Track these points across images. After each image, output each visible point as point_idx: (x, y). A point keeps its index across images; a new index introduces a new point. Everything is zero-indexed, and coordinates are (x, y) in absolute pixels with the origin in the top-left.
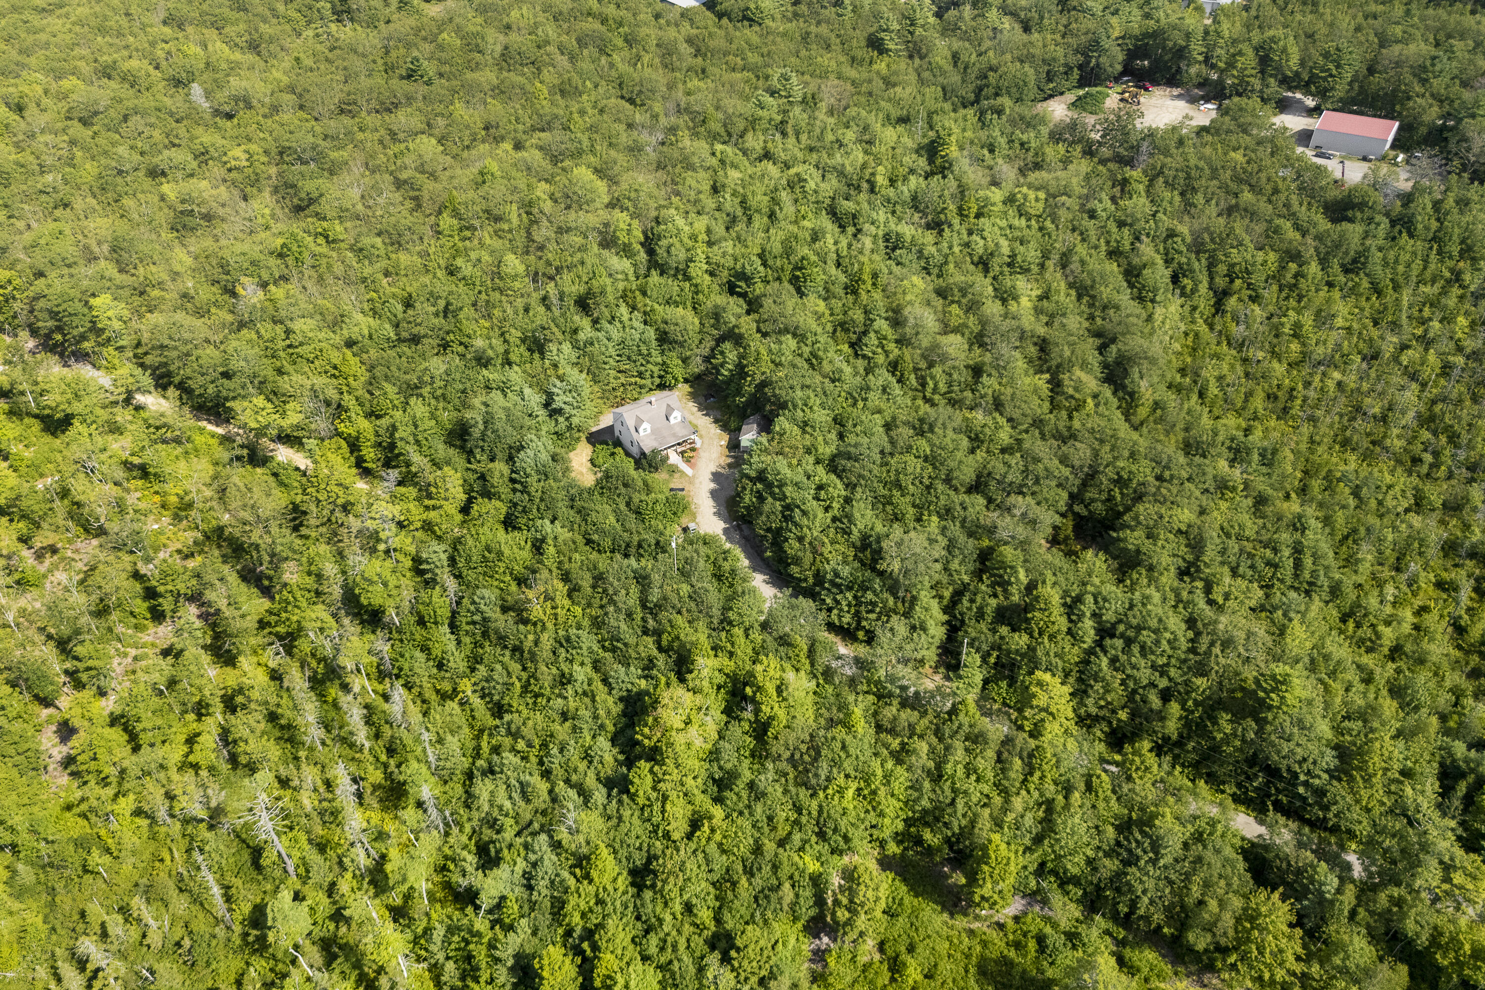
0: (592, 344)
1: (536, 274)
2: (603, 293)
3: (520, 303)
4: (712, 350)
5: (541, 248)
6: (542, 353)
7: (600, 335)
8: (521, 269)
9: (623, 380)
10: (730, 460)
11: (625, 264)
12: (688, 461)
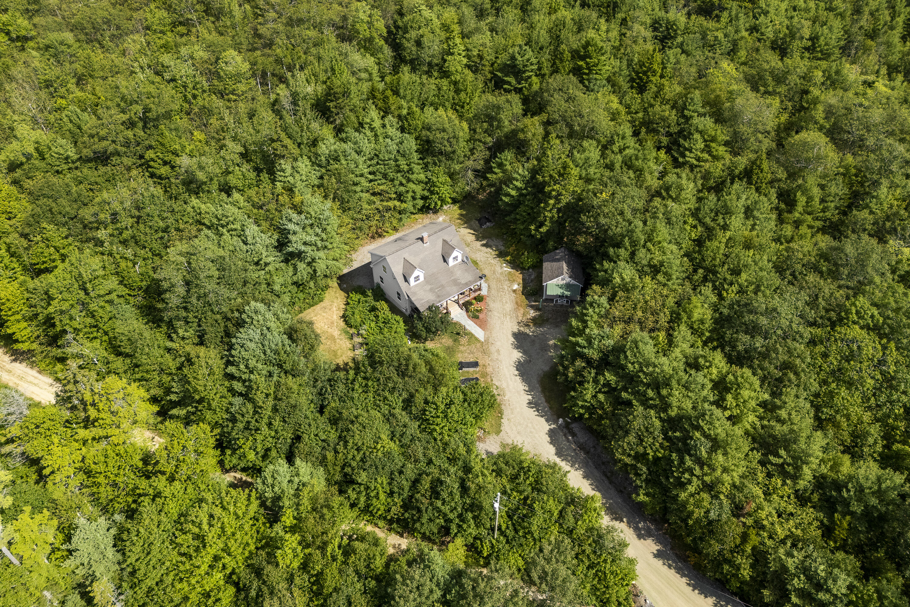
0: (337, 159)
1: (264, 74)
2: (346, 94)
3: (243, 107)
4: (487, 162)
5: (270, 45)
6: (271, 172)
7: (348, 147)
8: (245, 67)
9: (378, 204)
10: (532, 313)
11: (370, 61)
12: (477, 317)
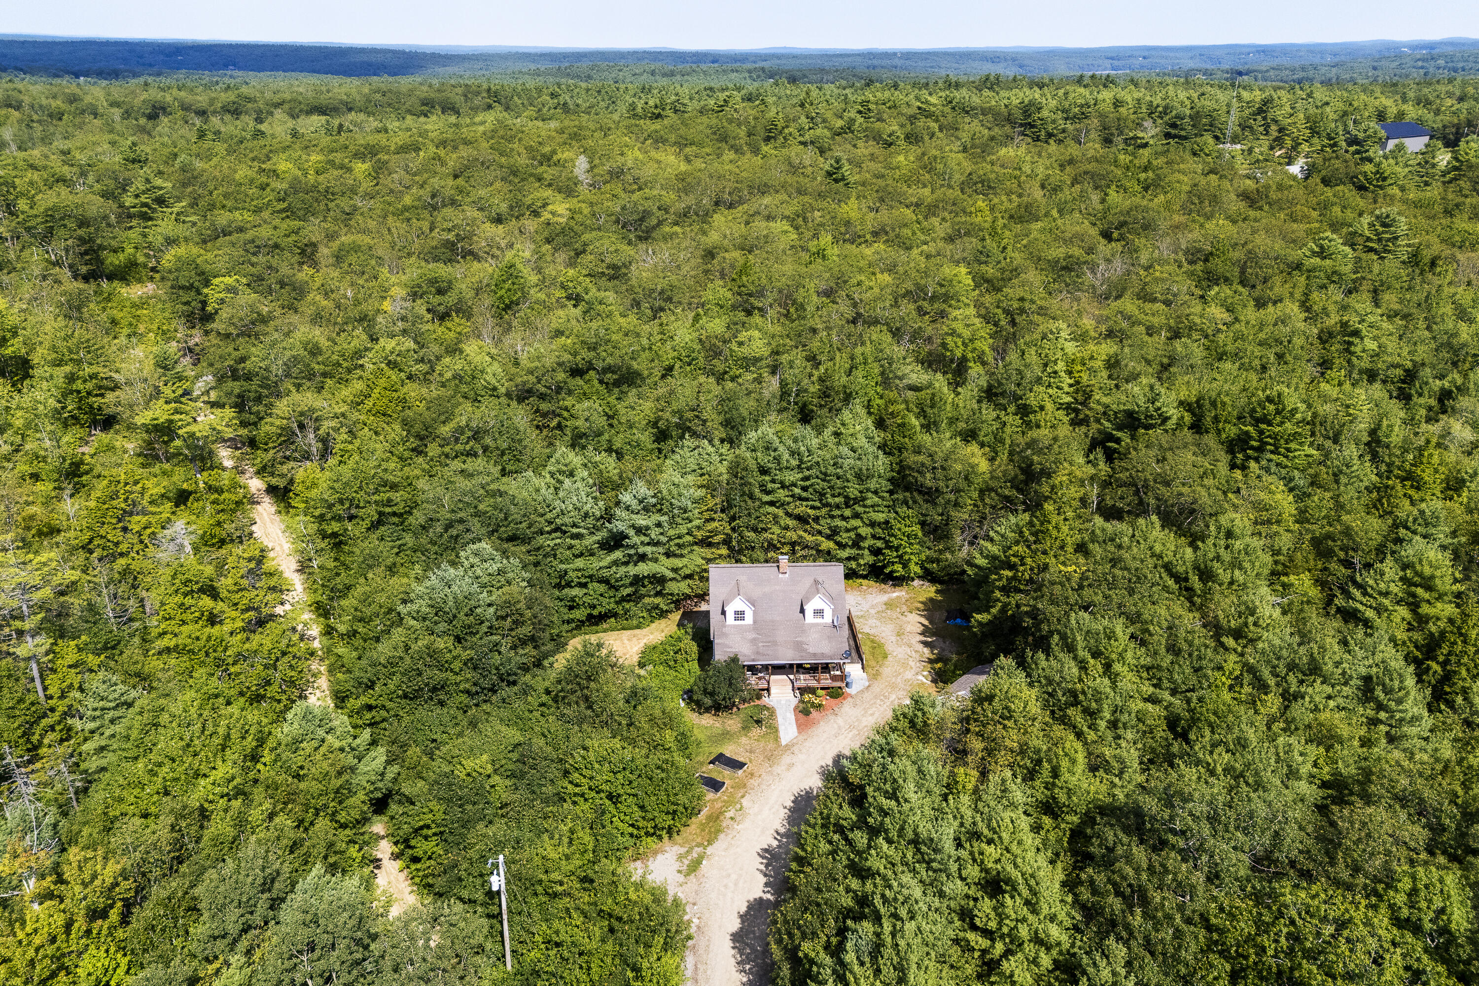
12: (806, 712)
